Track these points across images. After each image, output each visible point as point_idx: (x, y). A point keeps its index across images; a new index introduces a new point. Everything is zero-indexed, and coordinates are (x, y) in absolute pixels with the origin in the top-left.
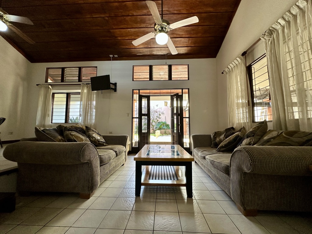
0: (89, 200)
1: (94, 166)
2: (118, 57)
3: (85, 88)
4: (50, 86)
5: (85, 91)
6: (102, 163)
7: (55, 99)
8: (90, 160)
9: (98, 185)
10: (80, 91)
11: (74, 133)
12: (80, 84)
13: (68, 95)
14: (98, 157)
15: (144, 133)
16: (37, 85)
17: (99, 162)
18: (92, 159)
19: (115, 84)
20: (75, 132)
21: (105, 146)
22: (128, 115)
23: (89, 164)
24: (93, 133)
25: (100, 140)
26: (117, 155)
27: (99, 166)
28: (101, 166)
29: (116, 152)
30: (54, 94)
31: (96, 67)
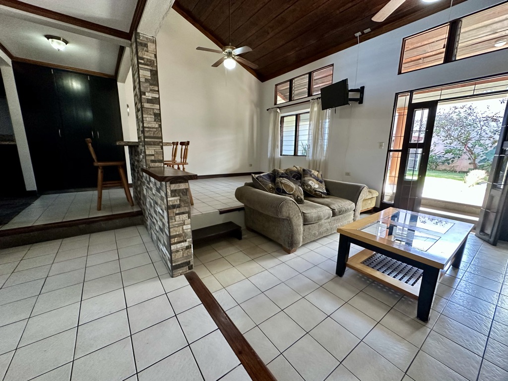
0: (289, 255)
1: (294, 224)
2: (372, 30)
3: (316, 105)
4: (278, 110)
5: (316, 109)
6: (306, 222)
7: (285, 124)
8: (288, 217)
9: (299, 243)
10: (309, 110)
11: (285, 181)
12: (309, 101)
13: (297, 116)
14: (300, 214)
15: (409, 182)
16: (268, 110)
17: (301, 221)
18: (291, 216)
19: (361, 90)
20: (286, 179)
21: (324, 198)
22: (381, 146)
23: (289, 220)
24: (310, 180)
25: (318, 190)
26: (334, 214)
27: (302, 225)
28: (304, 225)
29: (333, 210)
30: (283, 118)
31: (333, 65)
